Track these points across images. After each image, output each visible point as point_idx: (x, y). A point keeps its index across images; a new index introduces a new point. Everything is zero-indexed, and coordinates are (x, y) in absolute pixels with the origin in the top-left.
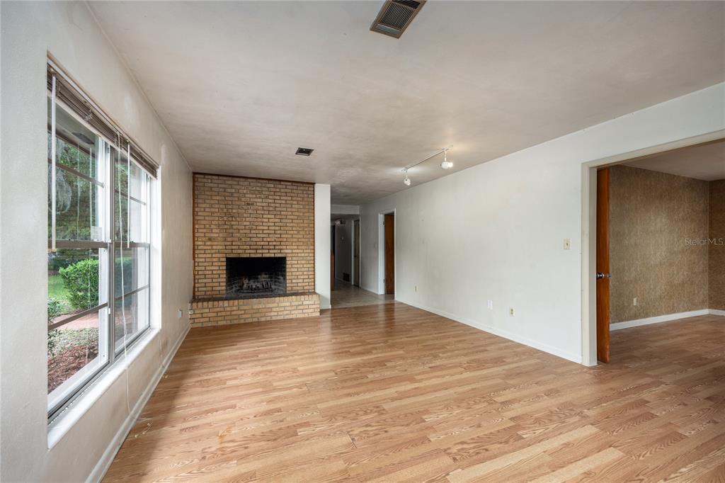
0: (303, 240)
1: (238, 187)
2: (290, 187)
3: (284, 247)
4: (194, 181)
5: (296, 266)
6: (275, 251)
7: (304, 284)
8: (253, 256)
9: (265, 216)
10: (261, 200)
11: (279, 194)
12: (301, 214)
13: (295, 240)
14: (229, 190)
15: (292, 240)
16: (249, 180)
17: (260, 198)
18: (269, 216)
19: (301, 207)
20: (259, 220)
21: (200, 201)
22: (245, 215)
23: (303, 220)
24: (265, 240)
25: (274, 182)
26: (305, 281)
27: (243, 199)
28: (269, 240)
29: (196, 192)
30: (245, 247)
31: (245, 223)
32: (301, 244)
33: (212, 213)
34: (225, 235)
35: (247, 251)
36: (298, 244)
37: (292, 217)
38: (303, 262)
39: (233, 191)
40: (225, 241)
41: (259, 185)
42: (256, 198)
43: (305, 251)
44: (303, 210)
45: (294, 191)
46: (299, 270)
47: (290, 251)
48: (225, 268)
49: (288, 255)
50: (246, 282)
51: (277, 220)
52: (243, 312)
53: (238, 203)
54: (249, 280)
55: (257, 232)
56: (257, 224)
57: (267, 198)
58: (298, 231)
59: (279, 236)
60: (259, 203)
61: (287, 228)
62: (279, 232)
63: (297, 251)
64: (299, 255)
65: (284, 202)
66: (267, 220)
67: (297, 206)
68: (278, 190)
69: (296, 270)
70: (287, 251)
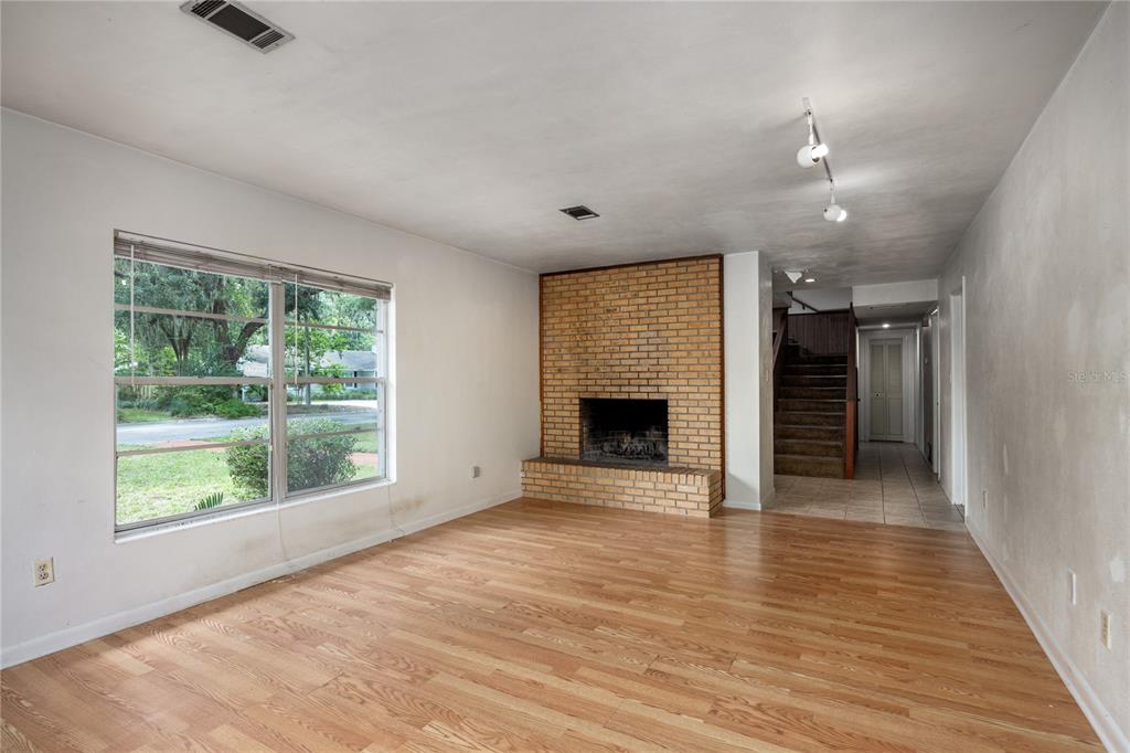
0: (698, 368)
1: (594, 286)
2: (674, 271)
3: (664, 382)
4: (541, 287)
5: (684, 417)
6: (649, 389)
7: (699, 453)
8: (615, 396)
9: (632, 329)
10: (625, 302)
11: (656, 286)
12: (695, 318)
13: (684, 368)
14: (582, 293)
15: (676, 368)
16: (610, 271)
17: (625, 298)
18: (639, 328)
19: (695, 304)
20: (624, 335)
21: (549, 314)
22: (604, 330)
23: (698, 329)
24: (633, 369)
25: (647, 267)
26: (702, 446)
27: (601, 304)
28: (639, 369)
29: (545, 303)
30: (604, 382)
31: (604, 343)
32: (695, 375)
33: (562, 330)
34: (578, 363)
35: (607, 389)
36: (688, 375)
37: (678, 326)
38: (698, 410)
39: (588, 292)
40: (578, 372)
41: (624, 276)
42: (620, 299)
43: (702, 389)
44: (697, 311)
45: (682, 277)
46: (691, 425)
47: (674, 389)
48: (577, 414)
49: (670, 396)
50: (627, 439)
51: (652, 334)
52: (582, 486)
53: (594, 311)
54: (632, 437)
55: (621, 356)
56: (620, 342)
57: (636, 296)
58: (689, 352)
59: (655, 362)
60: (625, 306)
61: (669, 347)
62: (654, 355)
63: (687, 389)
64: (691, 396)
65: (663, 299)
66: (635, 335)
67: (686, 305)
68: (653, 280)
69: (685, 424)
70: (669, 390)
